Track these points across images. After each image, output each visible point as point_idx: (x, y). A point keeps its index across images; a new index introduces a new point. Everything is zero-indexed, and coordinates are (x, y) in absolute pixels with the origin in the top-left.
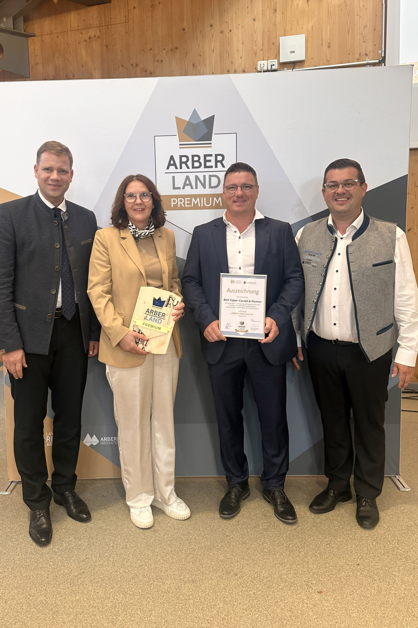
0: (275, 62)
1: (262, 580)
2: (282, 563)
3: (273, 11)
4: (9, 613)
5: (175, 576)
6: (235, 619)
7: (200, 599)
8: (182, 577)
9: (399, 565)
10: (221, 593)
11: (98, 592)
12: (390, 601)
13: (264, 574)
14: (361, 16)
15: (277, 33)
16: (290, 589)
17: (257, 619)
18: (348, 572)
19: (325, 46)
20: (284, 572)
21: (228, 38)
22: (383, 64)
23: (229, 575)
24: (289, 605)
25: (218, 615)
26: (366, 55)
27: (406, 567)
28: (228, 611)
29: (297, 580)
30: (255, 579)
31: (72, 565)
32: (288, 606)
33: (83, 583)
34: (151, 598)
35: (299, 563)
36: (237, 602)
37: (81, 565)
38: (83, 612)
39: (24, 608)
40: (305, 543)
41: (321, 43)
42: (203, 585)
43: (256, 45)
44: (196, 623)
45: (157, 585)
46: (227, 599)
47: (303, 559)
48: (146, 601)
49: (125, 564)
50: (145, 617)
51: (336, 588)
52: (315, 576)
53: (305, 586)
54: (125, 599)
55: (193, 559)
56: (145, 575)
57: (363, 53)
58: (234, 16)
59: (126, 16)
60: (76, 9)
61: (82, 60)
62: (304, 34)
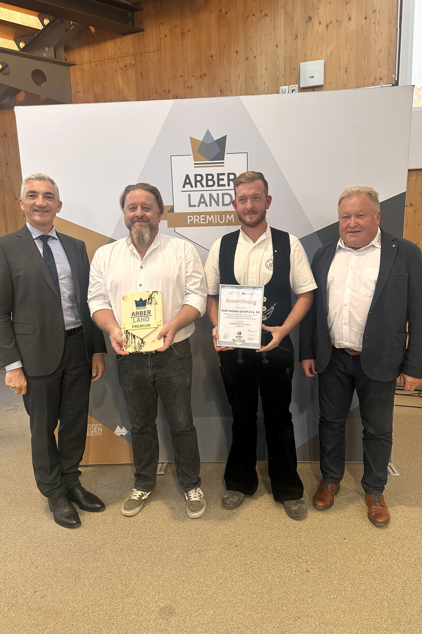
0: (296, 87)
1: (259, 551)
3: (295, 37)
4: (39, 577)
6: (231, 584)
8: (190, 548)
10: (222, 562)
11: (116, 560)
13: (261, 546)
14: (377, 41)
15: (298, 59)
16: (282, 559)
18: (336, 545)
19: (342, 71)
20: (279, 544)
21: (253, 64)
23: (231, 546)
26: (381, 79)
28: (226, 577)
29: (289, 552)
30: (253, 550)
32: (278, 573)
34: (161, 566)
38: (101, 576)
39: (52, 573)
41: (339, 68)
42: (208, 555)
43: (278, 71)
44: (197, 586)
45: (167, 554)
46: (226, 567)
47: (297, 533)
48: (157, 568)
49: (142, 536)
50: (153, 581)
51: (322, 558)
52: (306, 548)
53: (296, 557)
54: (138, 566)
56: (159, 546)
57: (378, 77)
58: (258, 44)
59: (158, 45)
60: (113, 38)
61: (119, 87)
62: (323, 60)
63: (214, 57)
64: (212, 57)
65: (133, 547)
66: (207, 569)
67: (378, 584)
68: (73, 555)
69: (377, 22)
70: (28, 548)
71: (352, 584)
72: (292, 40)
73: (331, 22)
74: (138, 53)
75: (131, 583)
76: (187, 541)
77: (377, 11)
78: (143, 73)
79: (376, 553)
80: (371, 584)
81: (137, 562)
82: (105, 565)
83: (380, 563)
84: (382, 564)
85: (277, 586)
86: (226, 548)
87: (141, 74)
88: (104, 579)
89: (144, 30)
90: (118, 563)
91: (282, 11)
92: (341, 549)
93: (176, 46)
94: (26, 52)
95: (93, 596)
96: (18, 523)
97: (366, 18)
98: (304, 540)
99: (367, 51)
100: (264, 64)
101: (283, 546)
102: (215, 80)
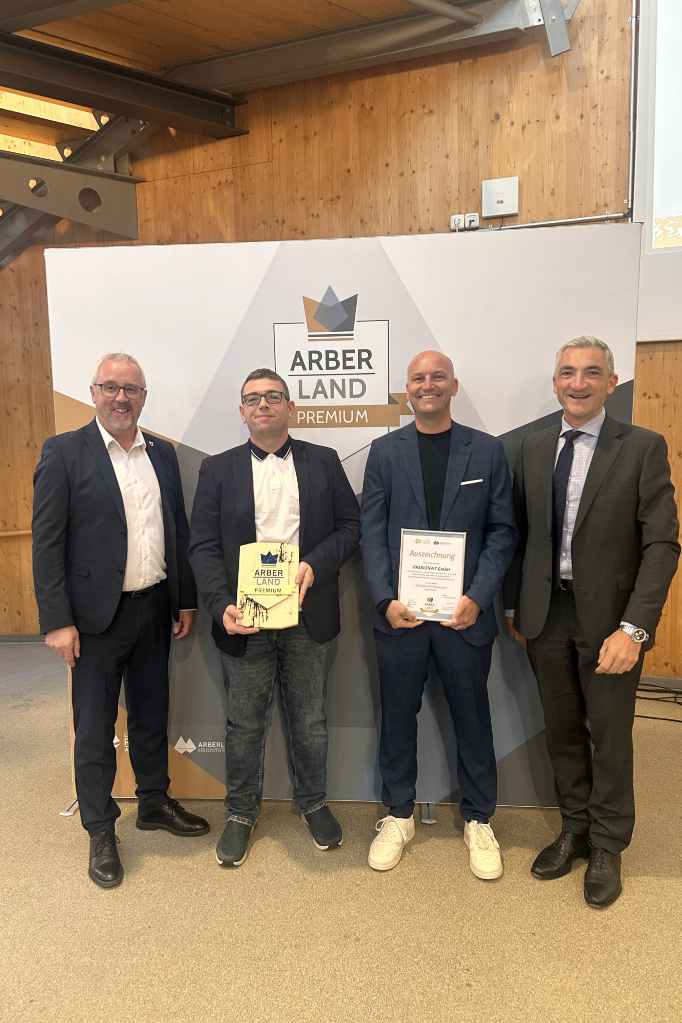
0: (476, 216)
1: (393, 949)
2: (426, 926)
3: (474, 143)
5: (273, 937)
6: (343, 1002)
7: (300, 971)
9: (592, 937)
10: (331, 965)
11: (163, 955)
12: (568, 987)
13: (397, 941)
14: (599, 150)
15: (480, 175)
16: (429, 963)
17: (374, 1003)
18: (517, 944)
19: (547, 193)
20: (425, 939)
21: (411, 183)
22: (630, 219)
23: (348, 939)
24: (422, 986)
25: (321, 995)
26: (606, 205)
27: (600, 940)
28: (335, 989)
29: (441, 952)
30: (383, 947)
31: (135, 916)
32: (420, 987)
33: (146, 941)
34: (233, 966)
35: (450, 927)
36: (351, 977)
37: (147, 917)
38: (138, 981)
39: (60, 971)
40: (464, 900)
41: (541, 188)
42: (310, 952)
43: (449, 192)
44: (289, 1003)
45: (245, 949)
46: (337, 973)
47: (456, 921)
48: (226, 970)
49: (208, 917)
50: (219, 991)
51: (493, 964)
52: (468, 947)
53: (452, 961)
54: (197, 966)
55: (303, 915)
56: (233, 934)
57: (601, 203)
58: (419, 152)
59: (269, 153)
60: (202, 143)
61: (209, 214)
62: (517, 177)
63: (353, 172)
64: (349, 171)
65: (192, 935)
66: (306, 975)
67: (581, 1012)
68: (96, 944)
69: (599, 122)
70: (26, 929)
71: (538, 1010)
72: (470, 148)
73: (529, 122)
74: (238, 166)
75: (184, 994)
76: (279, 928)
77: (599, 106)
78: (245, 193)
79: (584, 959)
80: (570, 1010)
81: (195, 959)
82: (144, 963)
83: (588, 976)
84: (591, 978)
85: (418, 1008)
86: (340, 942)
87: (243, 195)
88: (140, 986)
89: (248, 132)
90: (166, 959)
91: (456, 106)
92: (525, 952)
93: (296, 155)
94: (72, 163)
95: (121, 1012)
96: (14, 889)
97: (582, 117)
98: (467, 934)
99: (584, 165)
100: (427, 181)
101: (433, 943)
102: (354, 205)
